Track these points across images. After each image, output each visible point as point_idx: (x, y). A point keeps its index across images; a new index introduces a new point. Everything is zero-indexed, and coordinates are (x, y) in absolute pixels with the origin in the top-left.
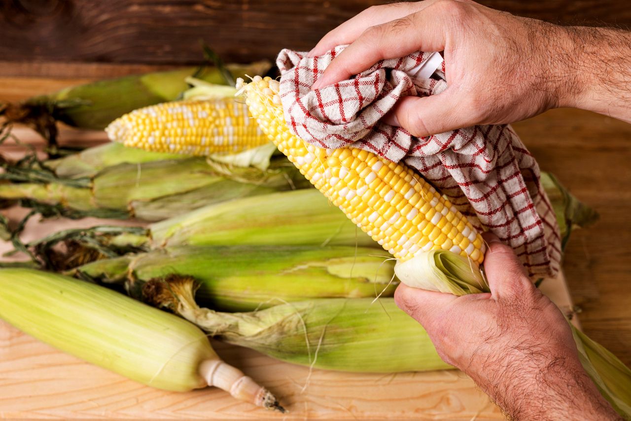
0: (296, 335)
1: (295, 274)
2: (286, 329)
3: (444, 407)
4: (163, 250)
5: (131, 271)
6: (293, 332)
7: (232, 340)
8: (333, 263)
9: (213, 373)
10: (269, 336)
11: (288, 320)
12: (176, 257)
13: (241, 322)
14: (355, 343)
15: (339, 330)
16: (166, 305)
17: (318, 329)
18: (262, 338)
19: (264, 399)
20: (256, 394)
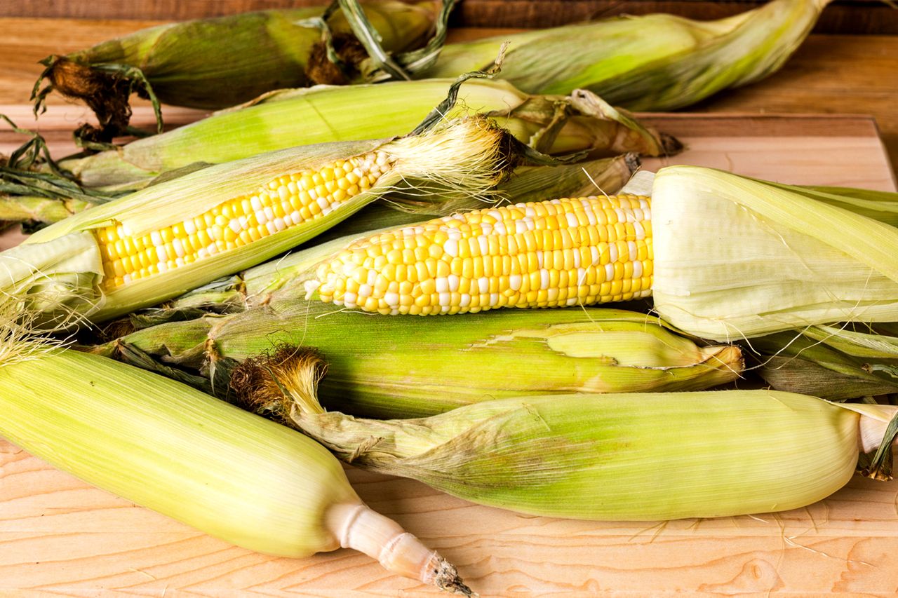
0: (493, 455)
1: (492, 350)
2: (476, 445)
3: (746, 580)
4: (266, 308)
5: (211, 343)
6: (488, 450)
7: (384, 465)
8: (555, 333)
9: (350, 527)
10: (448, 457)
11: (480, 429)
12: (288, 319)
13: (399, 433)
14: (595, 468)
15: (568, 446)
16: (270, 407)
17: (530, 445)
18: (435, 461)
19: (436, 572)
20: (423, 563)
